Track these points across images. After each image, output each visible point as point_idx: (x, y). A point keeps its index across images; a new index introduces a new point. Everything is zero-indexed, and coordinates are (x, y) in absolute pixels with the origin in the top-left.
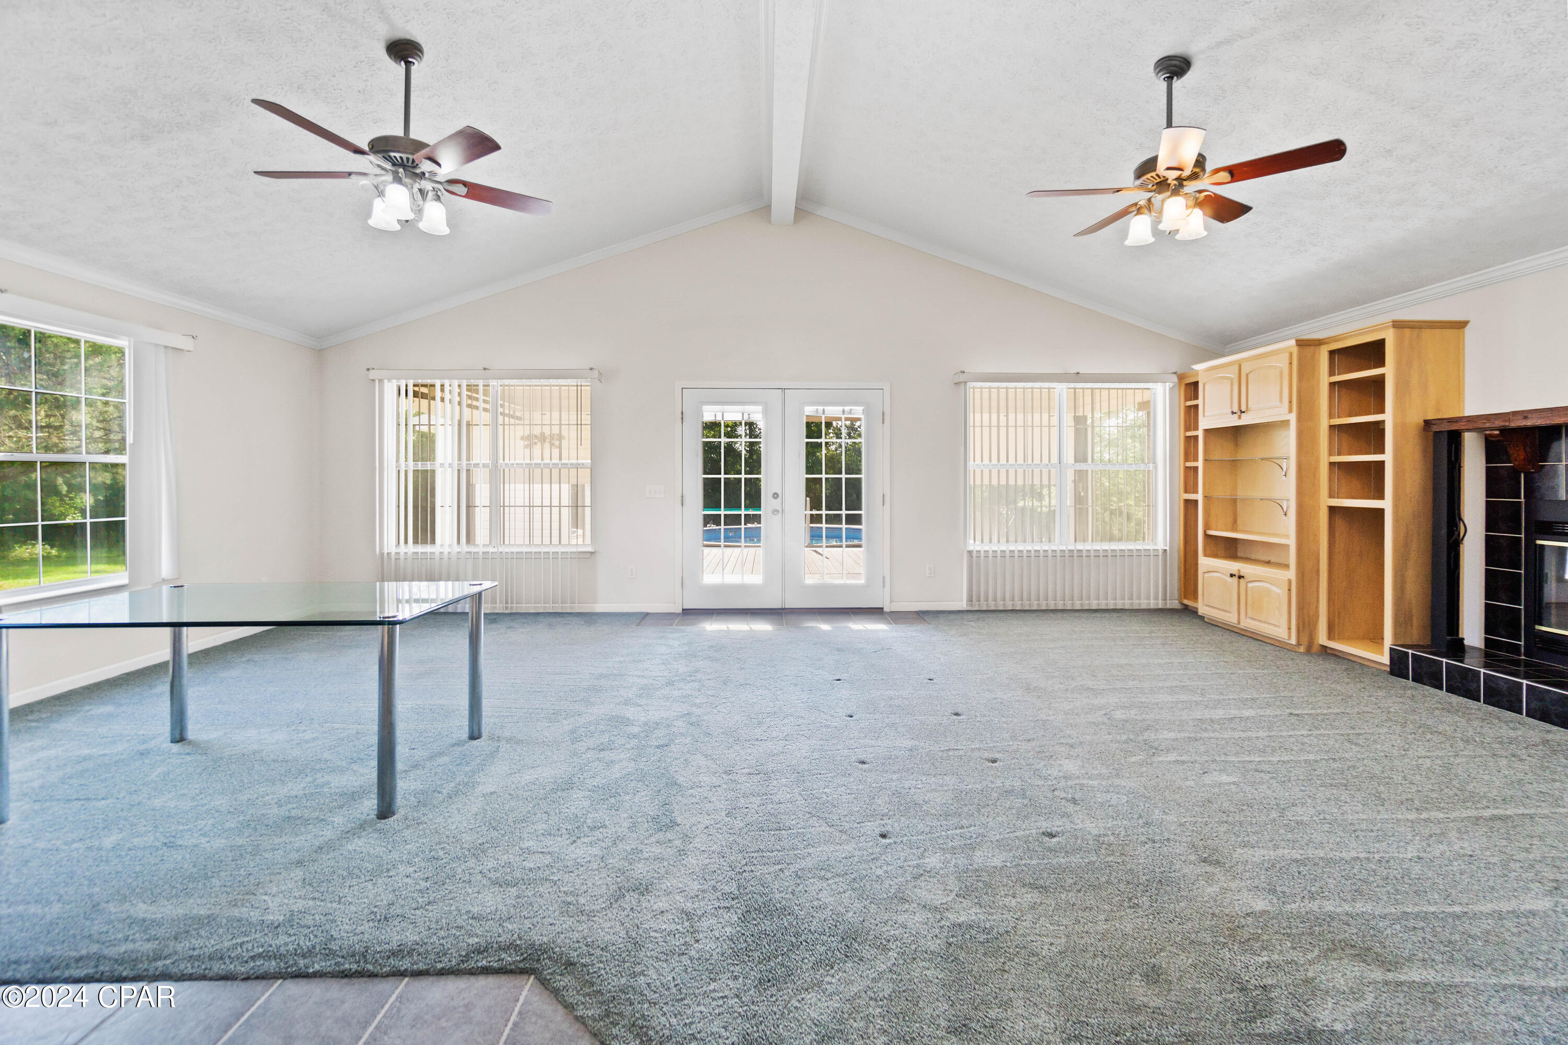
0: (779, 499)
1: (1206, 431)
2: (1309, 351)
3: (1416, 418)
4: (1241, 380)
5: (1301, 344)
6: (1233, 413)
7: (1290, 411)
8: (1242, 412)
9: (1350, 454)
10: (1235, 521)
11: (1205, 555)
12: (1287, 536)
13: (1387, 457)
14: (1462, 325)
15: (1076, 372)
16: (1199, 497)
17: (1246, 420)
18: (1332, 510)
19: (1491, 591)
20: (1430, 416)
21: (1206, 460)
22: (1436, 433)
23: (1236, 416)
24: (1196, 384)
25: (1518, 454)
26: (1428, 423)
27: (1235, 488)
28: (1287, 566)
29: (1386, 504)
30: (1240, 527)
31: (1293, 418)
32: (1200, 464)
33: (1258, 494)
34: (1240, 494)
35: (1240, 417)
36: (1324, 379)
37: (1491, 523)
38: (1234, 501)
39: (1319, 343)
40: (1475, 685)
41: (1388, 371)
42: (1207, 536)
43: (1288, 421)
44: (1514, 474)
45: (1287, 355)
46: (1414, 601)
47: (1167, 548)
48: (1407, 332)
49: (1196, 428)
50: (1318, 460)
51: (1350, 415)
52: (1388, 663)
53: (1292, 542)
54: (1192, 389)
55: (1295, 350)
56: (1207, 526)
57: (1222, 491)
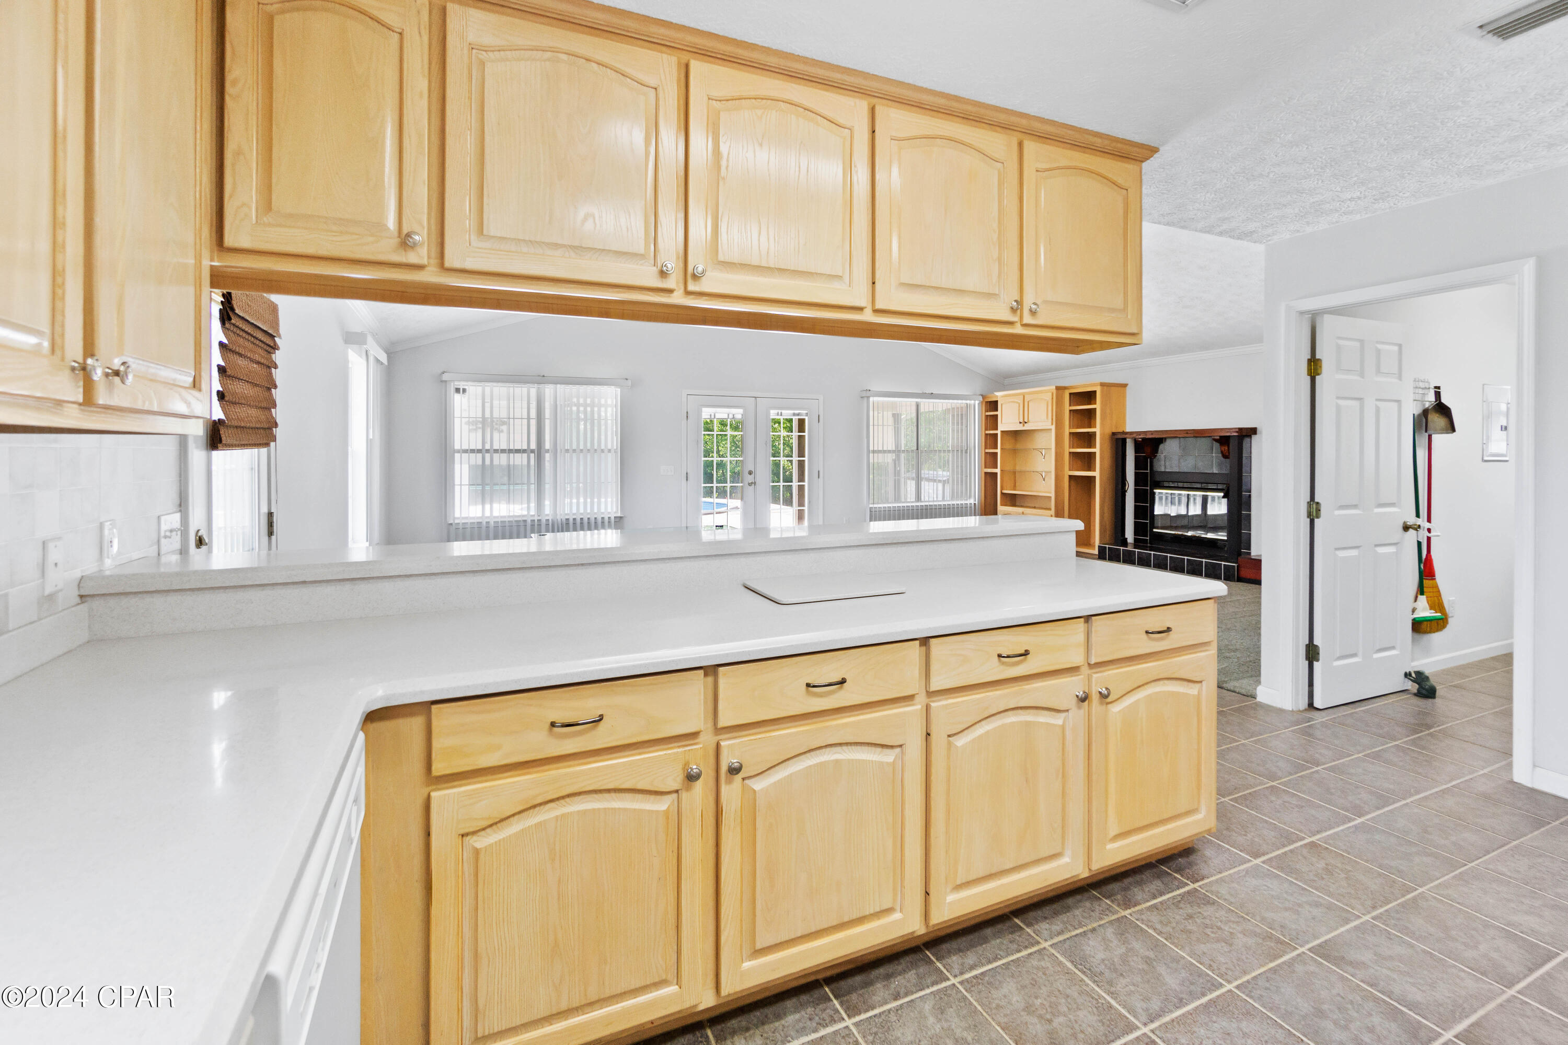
0: (753, 475)
1: (1002, 431)
2: (1060, 392)
3: (1108, 431)
4: (1025, 406)
5: (1058, 388)
6: (1020, 423)
7: (1052, 424)
8: (1026, 423)
9: (1078, 448)
10: (1015, 486)
11: (1002, 505)
12: (1050, 493)
13: (1097, 450)
14: (1125, 386)
15: (930, 392)
16: (998, 471)
17: (1027, 427)
18: (1070, 476)
19: (1137, 516)
20: (1114, 431)
21: (1002, 449)
22: (1117, 439)
23: (1022, 424)
24: (996, 402)
25: (1148, 450)
26: (1114, 434)
27: (1015, 465)
28: (1050, 509)
29: (1096, 474)
30: (1017, 488)
31: (1053, 427)
32: (999, 451)
33: (1028, 469)
34: (1018, 468)
35: (1024, 425)
36: (1067, 408)
37: (1137, 483)
38: (1015, 473)
39: (1065, 388)
40: (1133, 558)
41: (1098, 406)
42: (1002, 494)
43: (1051, 429)
44: (1146, 458)
45: (1051, 394)
46: (1107, 523)
47: (977, 502)
48: (1105, 387)
49: (997, 429)
50: (1064, 451)
51: (1078, 428)
52: (1097, 553)
53: (1053, 495)
54: (993, 405)
55: (1055, 391)
56: (1002, 488)
57: (1009, 467)
